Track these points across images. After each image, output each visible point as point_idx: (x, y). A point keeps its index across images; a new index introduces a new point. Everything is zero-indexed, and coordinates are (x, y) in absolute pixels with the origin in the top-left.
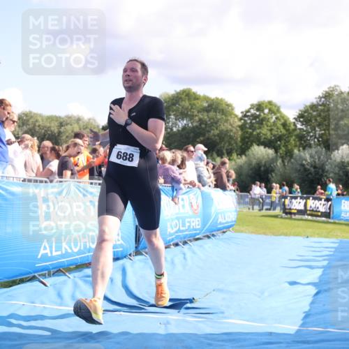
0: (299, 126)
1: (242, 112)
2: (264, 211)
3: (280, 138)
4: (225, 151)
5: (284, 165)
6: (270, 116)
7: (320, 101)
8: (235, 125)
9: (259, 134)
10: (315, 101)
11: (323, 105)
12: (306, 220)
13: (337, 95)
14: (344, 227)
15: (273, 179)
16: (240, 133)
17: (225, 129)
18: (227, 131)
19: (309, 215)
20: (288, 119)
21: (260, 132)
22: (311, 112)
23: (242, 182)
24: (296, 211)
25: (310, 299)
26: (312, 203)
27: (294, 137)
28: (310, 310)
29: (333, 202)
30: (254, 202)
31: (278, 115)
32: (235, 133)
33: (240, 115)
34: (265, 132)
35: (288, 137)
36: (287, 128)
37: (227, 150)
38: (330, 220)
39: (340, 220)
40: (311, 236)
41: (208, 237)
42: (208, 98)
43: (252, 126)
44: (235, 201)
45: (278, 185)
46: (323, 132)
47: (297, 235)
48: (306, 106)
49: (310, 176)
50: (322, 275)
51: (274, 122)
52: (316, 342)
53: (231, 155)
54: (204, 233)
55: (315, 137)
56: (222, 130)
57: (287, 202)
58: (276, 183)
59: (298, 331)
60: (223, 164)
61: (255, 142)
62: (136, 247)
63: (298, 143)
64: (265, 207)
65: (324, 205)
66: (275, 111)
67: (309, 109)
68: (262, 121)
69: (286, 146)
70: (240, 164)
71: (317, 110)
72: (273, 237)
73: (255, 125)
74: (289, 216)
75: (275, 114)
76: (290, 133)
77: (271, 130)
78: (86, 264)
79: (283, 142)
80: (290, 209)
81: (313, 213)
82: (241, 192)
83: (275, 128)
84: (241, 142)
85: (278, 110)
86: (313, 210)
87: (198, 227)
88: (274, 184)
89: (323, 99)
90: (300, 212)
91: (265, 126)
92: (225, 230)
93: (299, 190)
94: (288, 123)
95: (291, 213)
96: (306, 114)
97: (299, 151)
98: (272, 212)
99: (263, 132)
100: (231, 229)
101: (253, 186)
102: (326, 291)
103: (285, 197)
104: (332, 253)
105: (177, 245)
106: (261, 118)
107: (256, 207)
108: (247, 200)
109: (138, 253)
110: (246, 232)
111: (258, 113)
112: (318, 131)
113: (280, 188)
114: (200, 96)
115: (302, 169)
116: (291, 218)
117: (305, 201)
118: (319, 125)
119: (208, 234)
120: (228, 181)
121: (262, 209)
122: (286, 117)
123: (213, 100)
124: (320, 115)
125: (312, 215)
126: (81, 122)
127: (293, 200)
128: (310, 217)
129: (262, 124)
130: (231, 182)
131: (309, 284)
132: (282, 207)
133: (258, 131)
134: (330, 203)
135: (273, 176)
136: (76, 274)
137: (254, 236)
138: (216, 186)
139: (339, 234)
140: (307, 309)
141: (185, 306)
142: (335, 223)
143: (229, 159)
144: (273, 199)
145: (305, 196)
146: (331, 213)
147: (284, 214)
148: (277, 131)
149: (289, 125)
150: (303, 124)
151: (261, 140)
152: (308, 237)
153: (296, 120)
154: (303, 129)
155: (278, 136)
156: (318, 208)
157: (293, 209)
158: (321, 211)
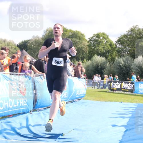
0: (118, 46)
1: (89, 38)
2: (100, 89)
3: (108, 52)
4: (80, 58)
5: (110, 65)
6: (103, 40)
7: (129, 33)
8: (86, 45)
9: (97, 49)
10: (126, 33)
11: (130, 35)
12: (121, 94)
13: (137, 30)
14: (140, 97)
15: (104, 73)
16: (88, 49)
17: (81, 47)
18: (82, 48)
19: (122, 91)
20: (113, 42)
21: (98, 49)
22: (124, 38)
23: (89, 74)
24: (116, 89)
25: (122, 134)
26: (124, 85)
27: (115, 51)
28: (122, 139)
29: (134, 84)
30: (95, 84)
31: (108, 40)
32: (85, 49)
33: (88, 40)
34: (101, 48)
35: (112, 51)
36: (112, 46)
37: (81, 57)
38: (133, 94)
39: (138, 93)
40: (124, 102)
41: (71, 102)
42: (72, 30)
43: (94, 45)
44: (85, 83)
45: (107, 76)
46: (130, 49)
47: (116, 101)
48: (122, 36)
49: (123, 71)
51: (105, 44)
53: (84, 60)
54: (69, 100)
55: (126, 52)
56: (79, 47)
57: (112, 84)
58: (106, 75)
60: (79, 64)
61: (95, 54)
62: (34, 107)
63: (117, 54)
64: (100, 87)
65: (130, 86)
66: (106, 38)
67: (123, 37)
68: (99, 43)
69: (111, 56)
70: (88, 65)
71: (127, 38)
72: (104, 102)
73: (96, 45)
74: (112, 91)
75: (106, 39)
76: (113, 49)
77: (104, 48)
78: (8, 116)
79: (110, 54)
80: (113, 88)
81: (125, 90)
84: (88, 53)
85: (108, 38)
86: (124, 89)
87: (66, 97)
88: (105, 75)
89: (130, 32)
90: (118, 89)
91: (101, 46)
92: (80, 99)
93: (118, 78)
94: (112, 44)
95: (113, 90)
96: (121, 40)
97: (118, 58)
98: (104, 90)
99: (100, 48)
100: (83, 98)
101: (95, 76)
102: (130, 129)
103: (111, 82)
104: (134, 110)
106: (99, 41)
107: (96, 87)
108: (91, 83)
109: (35, 110)
110: (90, 100)
111: (97, 39)
112: (128, 48)
113: (108, 77)
114: (68, 29)
115: (120, 68)
116: (113, 93)
117: (120, 84)
118: (128, 45)
119: (71, 100)
120: (82, 73)
121: (99, 88)
122: (112, 41)
123: (75, 31)
124: (128, 40)
125: (124, 91)
126: (6, 42)
127: (115, 83)
128: (123, 92)
129: (99, 44)
130: (83, 74)
131: (122, 126)
132: (109, 87)
133: (97, 48)
134: (133, 85)
135: (105, 71)
136: (2, 121)
137: (94, 102)
138: (75, 76)
139: (138, 101)
140: (121, 139)
141: (58, 138)
142: (135, 95)
143: (82, 62)
144: (105, 83)
145: (121, 81)
146: (134, 90)
147: (110, 91)
148: (107, 48)
149: (113, 45)
150: (120, 45)
151: (98, 52)
152: (122, 102)
153: (117, 43)
154: (120, 47)
155: (107, 51)
156: (127, 87)
157: (115, 88)
158: (129, 89)
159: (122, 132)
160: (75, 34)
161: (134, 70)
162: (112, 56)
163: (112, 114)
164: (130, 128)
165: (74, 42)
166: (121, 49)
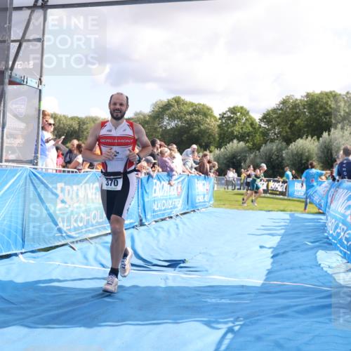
0: (263, 125)
1: (220, 114)
2: (236, 190)
6: (241, 118)
7: (279, 106)
9: (232, 131)
10: (275, 107)
11: (281, 109)
12: (267, 197)
13: (292, 102)
14: (296, 203)
15: (242, 167)
16: (217, 130)
19: (270, 193)
20: (255, 119)
21: (234, 130)
22: (272, 114)
25: (272, 260)
26: (272, 185)
27: (259, 134)
28: (272, 268)
31: (248, 117)
33: (218, 117)
34: (237, 129)
35: (254, 134)
36: (254, 127)
38: (286, 197)
39: (293, 197)
40: (272, 211)
42: (193, 103)
43: (226, 126)
46: (281, 130)
47: (261, 210)
48: (268, 111)
51: (244, 123)
52: (276, 293)
53: (211, 148)
55: (275, 134)
59: (263, 284)
60: (205, 155)
63: (262, 139)
65: (281, 186)
66: (245, 114)
67: (271, 112)
68: (235, 121)
69: (253, 140)
70: (218, 155)
71: (277, 114)
72: (243, 211)
75: (245, 116)
76: (256, 131)
77: (242, 128)
79: (251, 137)
81: (274, 192)
82: (219, 175)
83: (245, 127)
84: (218, 137)
85: (248, 113)
86: (273, 190)
88: (243, 170)
89: (281, 105)
91: (238, 125)
94: (254, 123)
96: (268, 116)
101: (228, 171)
105: (171, 217)
106: (234, 119)
107: (230, 187)
108: (223, 182)
112: (277, 129)
114: (187, 102)
117: (267, 183)
118: (278, 125)
122: (253, 118)
124: (278, 117)
128: (272, 196)
129: (235, 123)
131: (270, 248)
134: (286, 184)
137: (229, 211)
140: (269, 267)
142: (289, 200)
145: (267, 179)
146: (287, 192)
148: (246, 129)
150: (266, 124)
151: (233, 135)
152: (269, 211)
153: (261, 121)
154: (266, 128)
155: (247, 133)
156: (277, 188)
158: (279, 191)
161: (288, 162)
163: (257, 229)
164: (282, 251)
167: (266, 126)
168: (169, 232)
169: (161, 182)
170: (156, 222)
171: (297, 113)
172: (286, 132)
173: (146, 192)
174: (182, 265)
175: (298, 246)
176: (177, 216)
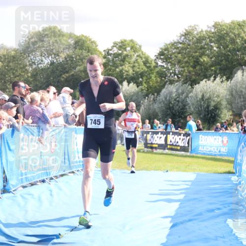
0: (160, 63)
1: (104, 51)
3: (142, 75)
6: (132, 53)
7: (181, 38)
9: (121, 71)
11: (183, 42)
12: (166, 154)
14: (201, 160)
19: (169, 149)
21: (123, 69)
24: (157, 146)
25: (167, 231)
27: (155, 74)
28: (167, 242)
29: (191, 136)
31: (140, 53)
33: (103, 53)
34: (127, 69)
35: (149, 74)
36: (148, 65)
38: (188, 154)
39: (197, 153)
40: (171, 170)
47: (157, 170)
48: (166, 45)
50: (178, 208)
55: (175, 74)
57: (149, 136)
63: (159, 80)
65: (183, 140)
67: (169, 47)
68: (124, 59)
71: (178, 48)
73: (117, 62)
74: (150, 150)
75: (137, 52)
76: (151, 70)
80: (152, 144)
81: (173, 147)
83: (137, 65)
85: (140, 47)
86: (172, 145)
89: (183, 37)
90: (161, 147)
91: (127, 63)
94: (150, 60)
95: (152, 148)
96: (166, 52)
102: (182, 223)
103: (148, 133)
104: (188, 187)
105: (43, 181)
106: (123, 55)
116: (152, 152)
117: (165, 136)
118: (179, 62)
123: (79, 37)
124: (179, 53)
125: (172, 149)
127: (155, 135)
128: (170, 152)
129: (124, 61)
131: (167, 217)
132: (144, 142)
134: (188, 138)
139: (196, 168)
140: (164, 240)
141: (52, 242)
142: (193, 157)
146: (190, 147)
147: (146, 149)
148: (139, 68)
149: (150, 62)
150: (164, 62)
151: (123, 76)
152: (167, 171)
153: (157, 58)
154: (163, 66)
155: (139, 73)
156: (177, 142)
157: (154, 144)
158: (180, 145)
159: (166, 228)
160: (81, 41)
162: (148, 82)
163: (150, 194)
164: (181, 220)
165: (79, 56)
166: (165, 70)
167: (164, 64)
168: (40, 199)
169: (28, 136)
170: (24, 187)
171: (202, 48)
172: (189, 72)
173: (10, 150)
174: (55, 241)
175: (200, 214)
176: (52, 179)
